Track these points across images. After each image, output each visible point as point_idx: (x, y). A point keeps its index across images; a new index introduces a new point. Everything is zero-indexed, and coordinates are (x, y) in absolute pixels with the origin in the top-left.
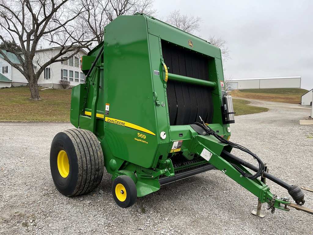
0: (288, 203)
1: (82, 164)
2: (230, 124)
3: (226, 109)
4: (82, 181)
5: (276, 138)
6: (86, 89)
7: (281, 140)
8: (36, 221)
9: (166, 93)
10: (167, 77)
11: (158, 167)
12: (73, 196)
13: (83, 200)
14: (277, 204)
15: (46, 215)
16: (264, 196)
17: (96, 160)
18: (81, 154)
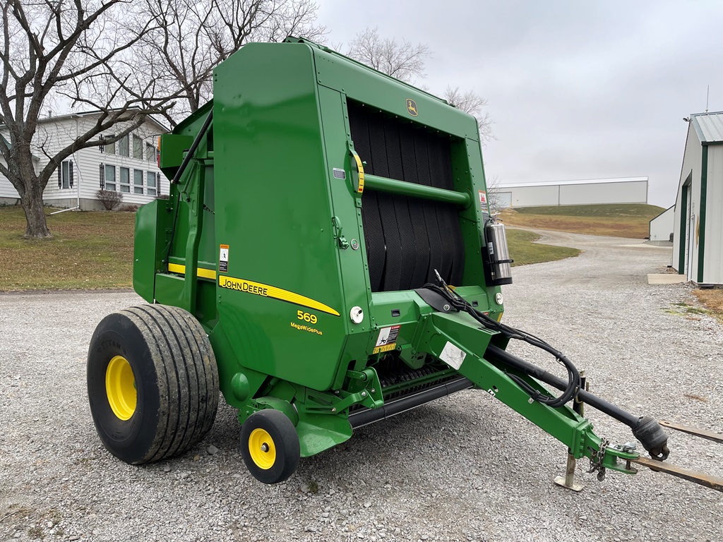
0: (634, 456)
1: (168, 388)
2: (502, 286)
3: (492, 253)
4: (167, 426)
5: (600, 316)
6: (169, 210)
7: (610, 318)
8: (62, 524)
9: (360, 218)
10: (362, 182)
11: (345, 387)
12: (146, 463)
13: (170, 471)
14: (609, 459)
15: (85, 509)
16: (581, 444)
17: (201, 376)
18: (164, 363)
